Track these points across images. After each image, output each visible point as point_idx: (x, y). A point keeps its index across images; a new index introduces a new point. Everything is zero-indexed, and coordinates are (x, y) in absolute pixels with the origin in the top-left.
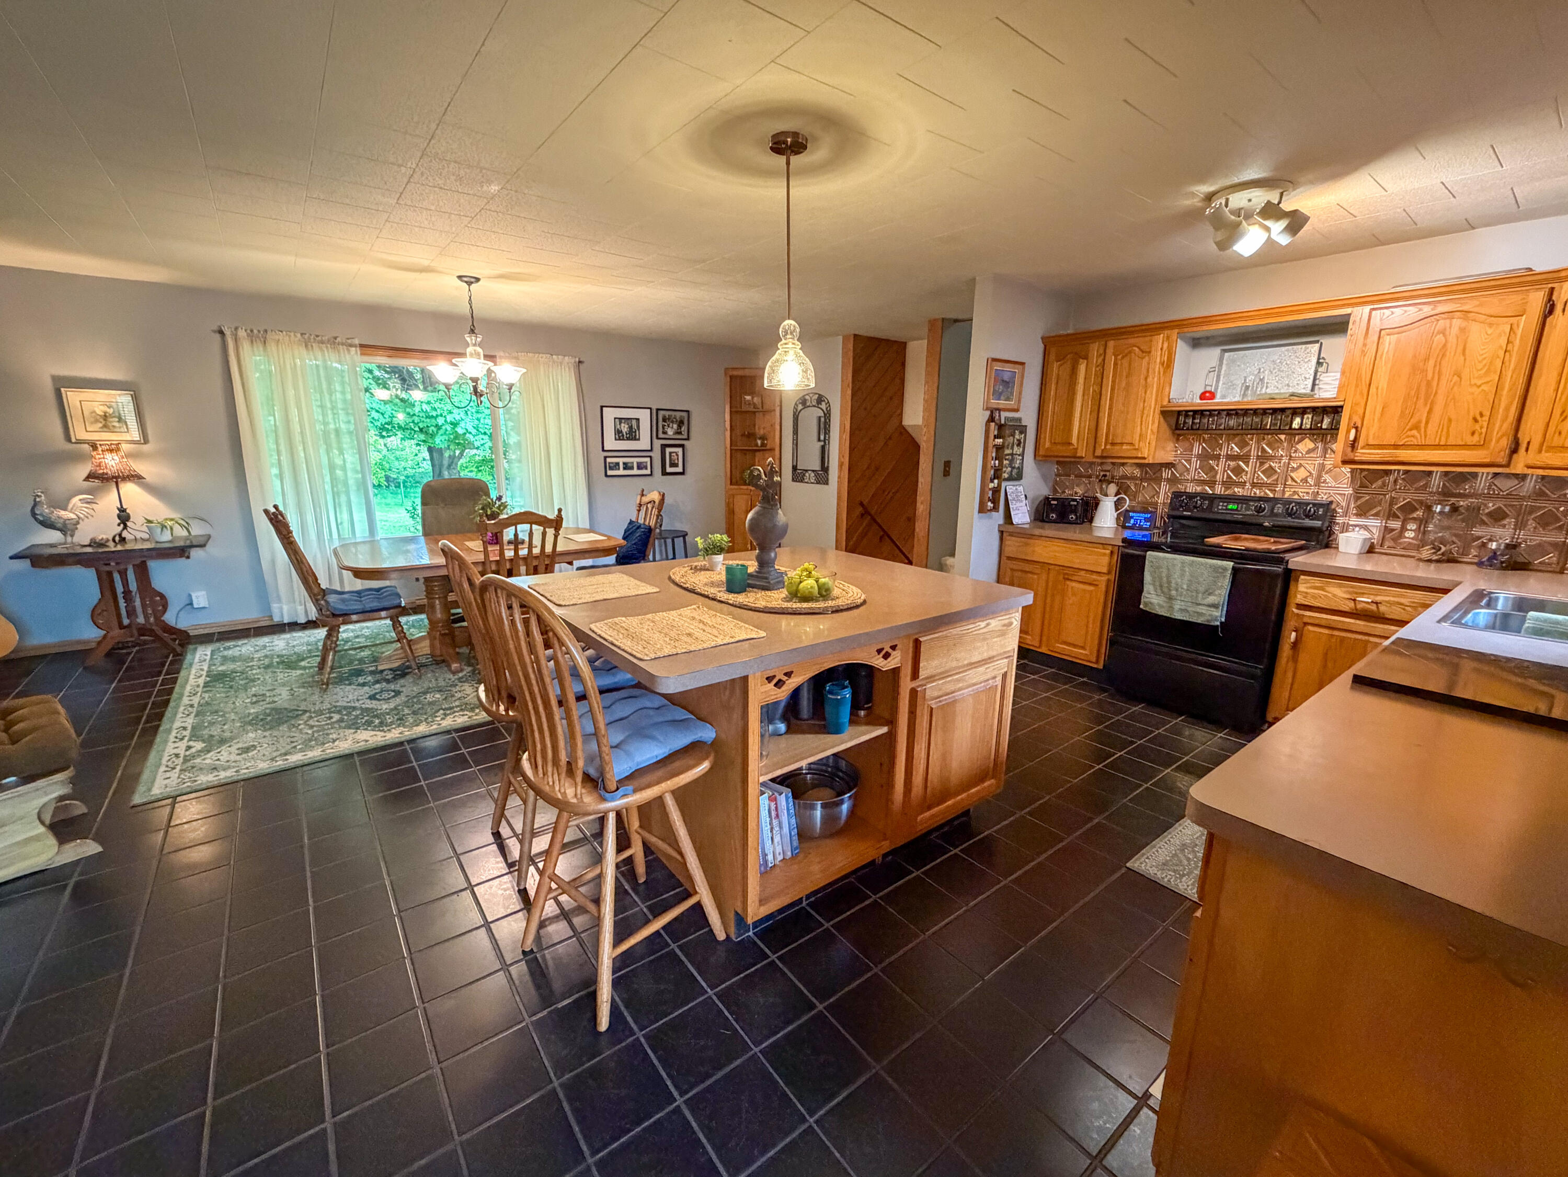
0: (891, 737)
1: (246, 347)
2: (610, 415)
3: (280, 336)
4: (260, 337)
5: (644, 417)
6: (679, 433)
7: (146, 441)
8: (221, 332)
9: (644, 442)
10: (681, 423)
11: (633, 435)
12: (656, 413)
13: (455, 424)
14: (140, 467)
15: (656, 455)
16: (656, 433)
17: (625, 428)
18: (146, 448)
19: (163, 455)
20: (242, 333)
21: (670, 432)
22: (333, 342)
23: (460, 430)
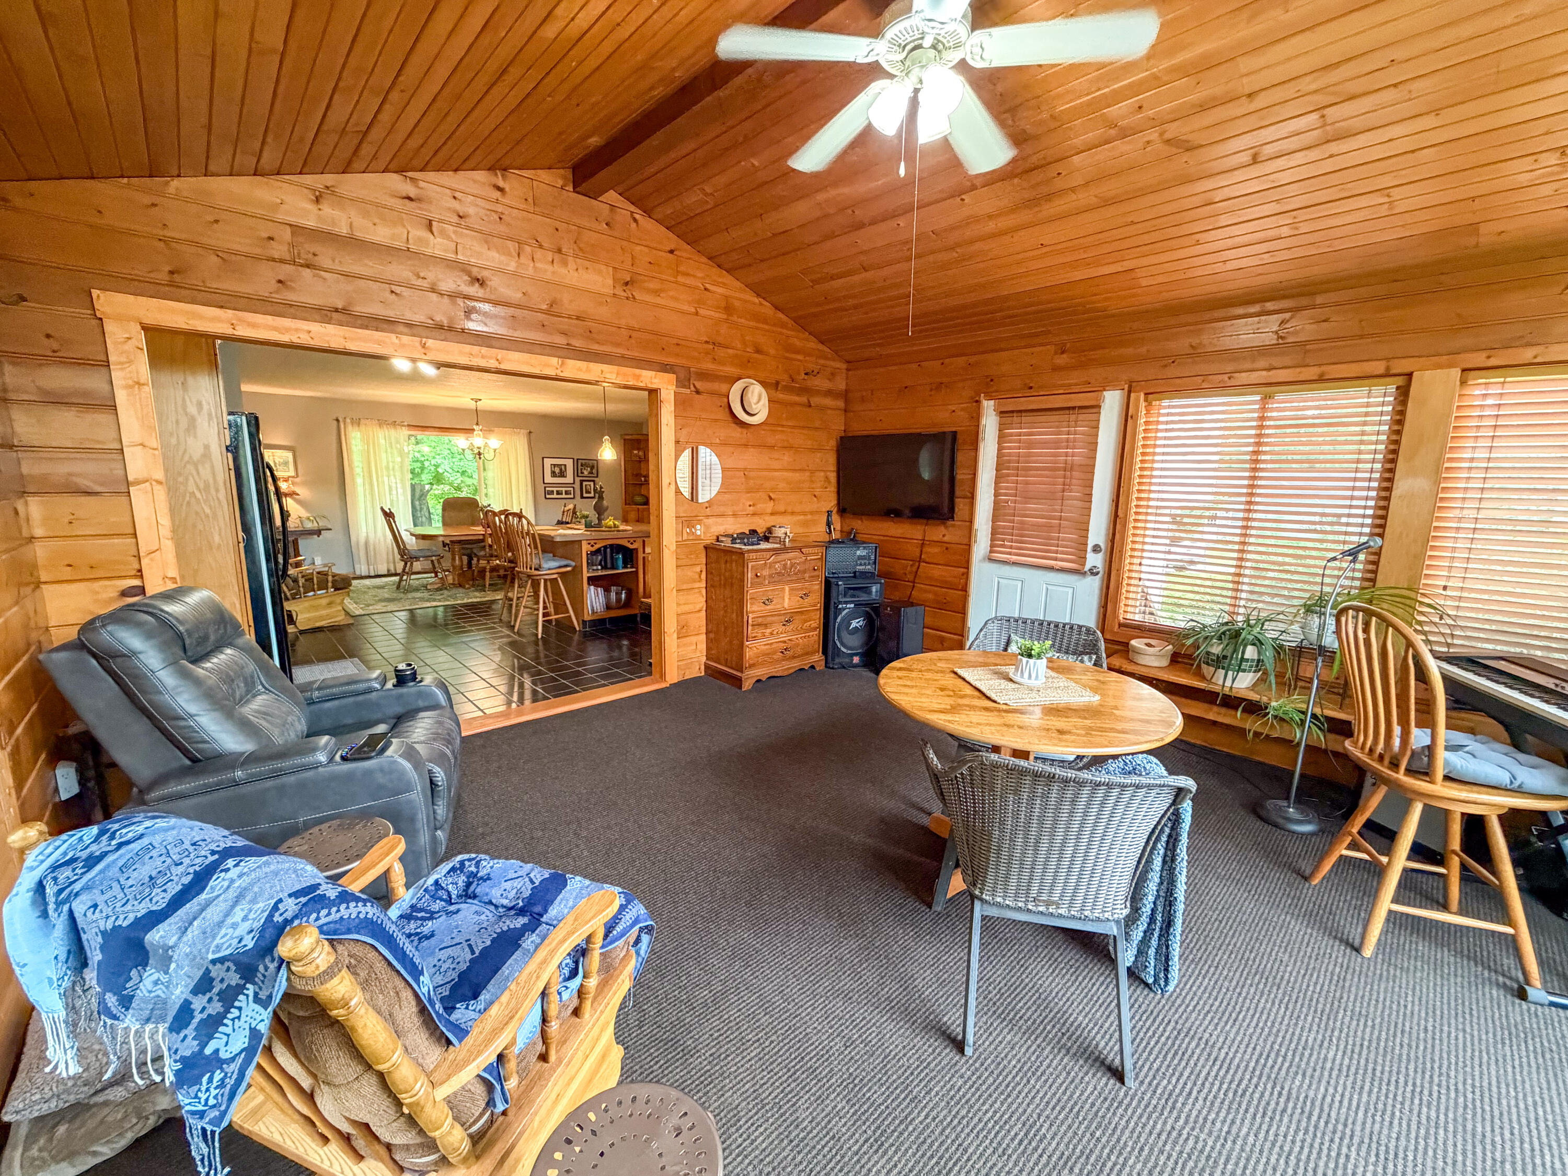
0: (637, 572)
1: (350, 427)
2: (548, 462)
3: (367, 422)
4: (357, 422)
5: (569, 463)
6: (591, 473)
7: (297, 476)
8: (338, 420)
9: (569, 479)
10: (592, 467)
11: (562, 474)
12: (576, 462)
13: (437, 466)
14: (297, 490)
15: (577, 486)
16: (577, 473)
17: (557, 470)
18: (297, 480)
19: (304, 483)
20: (348, 420)
21: (586, 473)
22: (394, 424)
23: (440, 470)
